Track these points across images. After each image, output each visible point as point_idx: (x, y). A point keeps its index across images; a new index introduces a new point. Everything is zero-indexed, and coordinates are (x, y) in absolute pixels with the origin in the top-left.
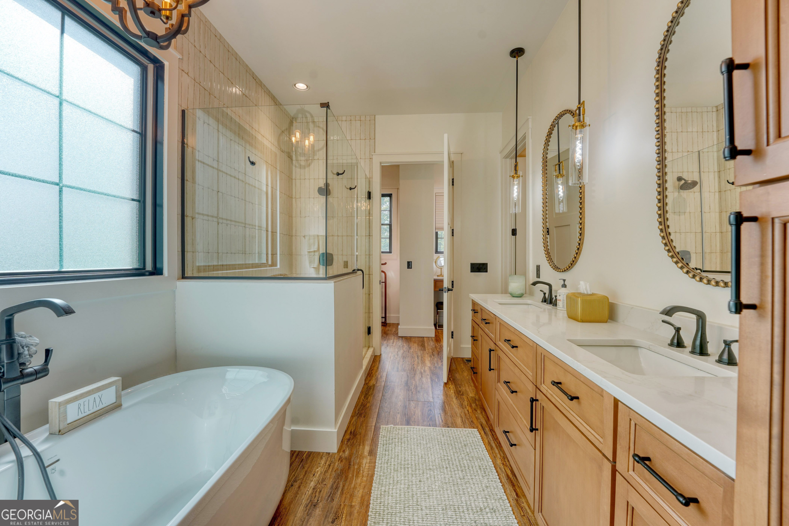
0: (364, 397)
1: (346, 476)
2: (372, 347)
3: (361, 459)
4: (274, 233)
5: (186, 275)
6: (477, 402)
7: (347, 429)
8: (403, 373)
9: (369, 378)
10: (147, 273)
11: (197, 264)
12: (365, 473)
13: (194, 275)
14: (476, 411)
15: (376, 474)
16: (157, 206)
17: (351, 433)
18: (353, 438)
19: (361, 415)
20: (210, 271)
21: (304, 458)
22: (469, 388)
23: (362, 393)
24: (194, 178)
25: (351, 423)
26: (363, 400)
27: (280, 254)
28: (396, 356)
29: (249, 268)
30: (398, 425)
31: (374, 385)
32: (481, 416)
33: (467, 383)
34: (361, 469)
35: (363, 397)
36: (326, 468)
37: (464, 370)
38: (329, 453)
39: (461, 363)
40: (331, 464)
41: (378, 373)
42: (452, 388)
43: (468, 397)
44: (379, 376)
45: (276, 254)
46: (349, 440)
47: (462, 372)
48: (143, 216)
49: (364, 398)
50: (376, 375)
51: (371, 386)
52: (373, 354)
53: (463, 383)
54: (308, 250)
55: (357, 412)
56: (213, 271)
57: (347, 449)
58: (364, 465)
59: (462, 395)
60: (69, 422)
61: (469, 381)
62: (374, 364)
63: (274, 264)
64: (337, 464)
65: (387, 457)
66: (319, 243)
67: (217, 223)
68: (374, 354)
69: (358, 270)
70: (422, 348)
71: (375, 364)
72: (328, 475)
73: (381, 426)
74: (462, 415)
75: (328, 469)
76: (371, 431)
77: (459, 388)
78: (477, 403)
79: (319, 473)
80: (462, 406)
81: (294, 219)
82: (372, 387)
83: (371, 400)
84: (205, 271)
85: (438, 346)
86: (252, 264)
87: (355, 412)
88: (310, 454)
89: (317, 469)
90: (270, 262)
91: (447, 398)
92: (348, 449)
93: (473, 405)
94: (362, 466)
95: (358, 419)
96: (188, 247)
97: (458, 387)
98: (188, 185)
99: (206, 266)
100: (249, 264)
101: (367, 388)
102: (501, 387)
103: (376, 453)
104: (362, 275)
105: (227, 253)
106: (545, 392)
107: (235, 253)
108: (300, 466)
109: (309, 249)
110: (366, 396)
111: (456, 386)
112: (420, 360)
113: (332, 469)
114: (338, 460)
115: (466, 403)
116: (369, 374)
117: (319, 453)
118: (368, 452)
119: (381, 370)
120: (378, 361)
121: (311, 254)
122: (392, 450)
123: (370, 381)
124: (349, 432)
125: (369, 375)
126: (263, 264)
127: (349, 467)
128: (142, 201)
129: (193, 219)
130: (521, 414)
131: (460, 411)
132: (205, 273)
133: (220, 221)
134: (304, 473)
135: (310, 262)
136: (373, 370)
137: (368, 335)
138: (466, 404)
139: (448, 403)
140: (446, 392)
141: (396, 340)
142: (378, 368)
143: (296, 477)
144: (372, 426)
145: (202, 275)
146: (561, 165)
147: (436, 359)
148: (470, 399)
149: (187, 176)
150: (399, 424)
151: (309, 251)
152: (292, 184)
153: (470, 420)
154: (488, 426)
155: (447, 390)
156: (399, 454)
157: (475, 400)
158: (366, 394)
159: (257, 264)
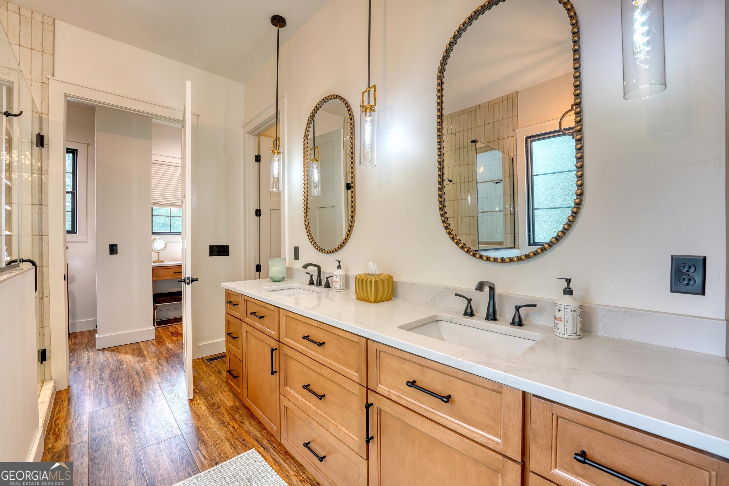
2: (51, 379)
6: (239, 411)
8: (119, 406)
9: (52, 438)
14: (243, 423)
22: (223, 395)
28: (100, 382)
31: (67, 445)
32: (251, 428)
33: (219, 390)
37: (209, 374)
39: (202, 366)
41: (70, 421)
42: (202, 403)
43: (227, 408)
44: (74, 426)
47: (208, 377)
50: (67, 427)
52: (54, 391)
53: (214, 392)
59: (219, 407)
61: (220, 386)
62: (58, 407)
68: (56, 390)
69: (23, 262)
70: (141, 359)
71: (61, 407)
74: (228, 437)
77: (211, 400)
78: (241, 412)
80: (224, 424)
85: (163, 350)
91: (199, 420)
93: (237, 417)
97: (209, 400)
102: (291, 391)
104: (34, 269)
106: (386, 394)
111: (205, 398)
112: (143, 378)
115: (227, 417)
116: (51, 429)
119: (75, 415)
120: (66, 399)
123: (55, 441)
125: (52, 431)
130: (334, 419)
131: (224, 432)
136: (57, 419)
137: (42, 363)
138: (228, 419)
139: (203, 427)
140: (195, 413)
141: (93, 356)
142: (68, 412)
146: (316, 150)
147: (166, 369)
148: (230, 410)
153: (240, 440)
154: (264, 437)
155: (196, 409)
157: (235, 409)
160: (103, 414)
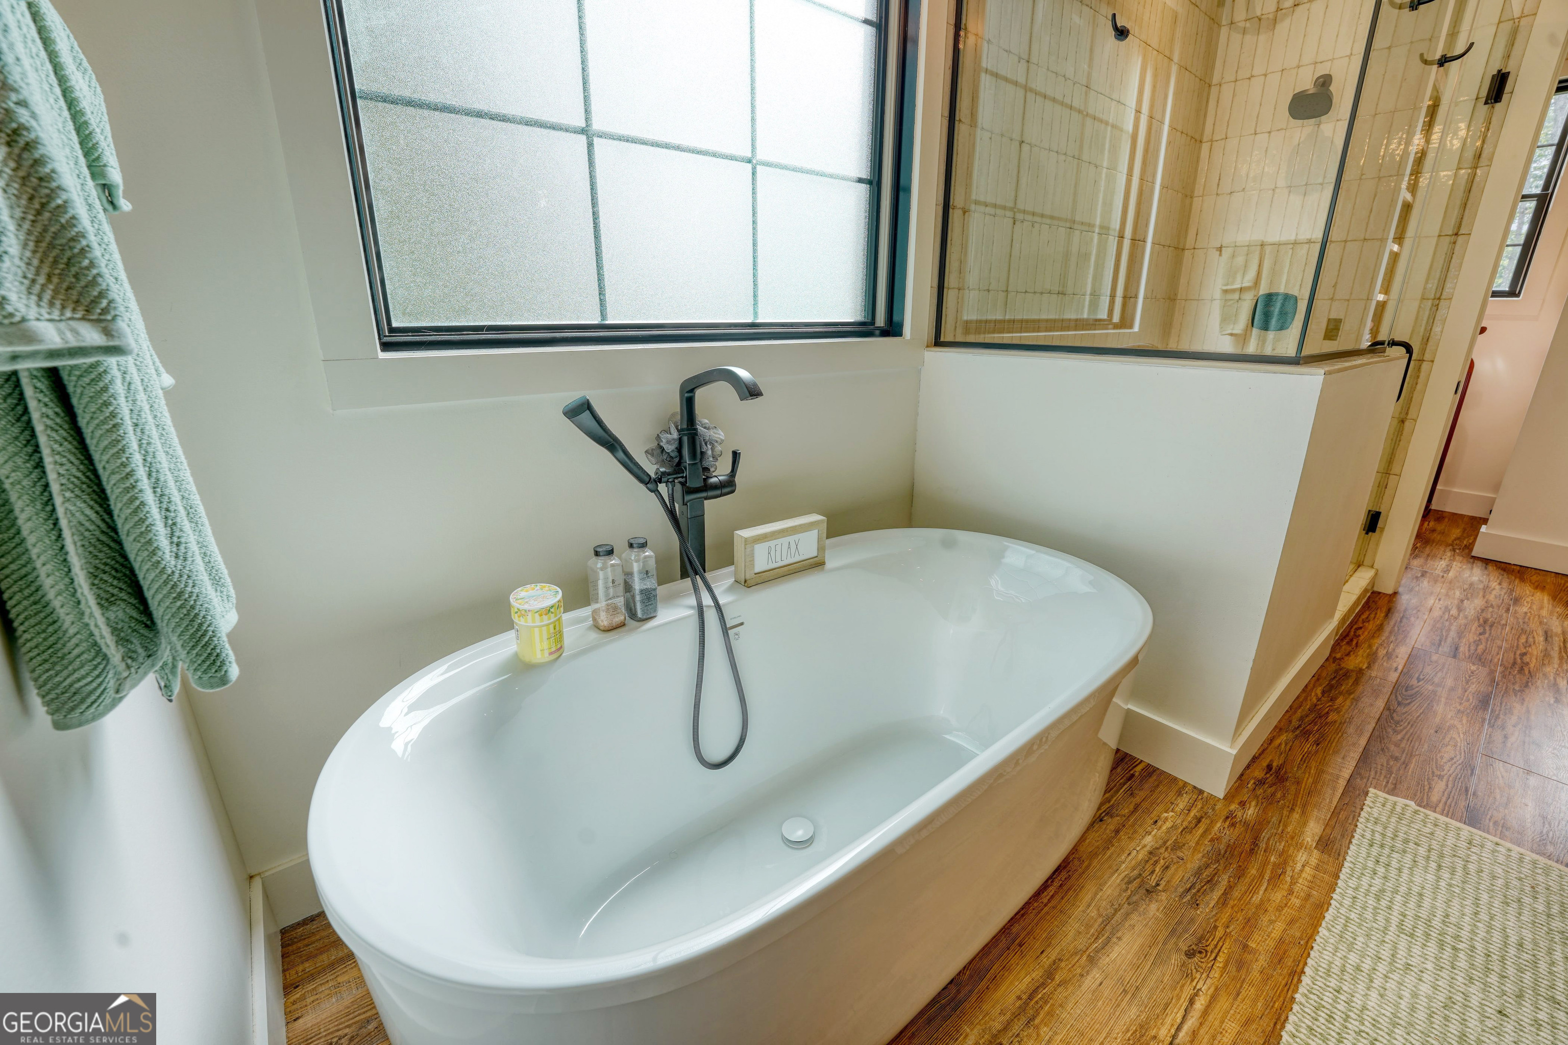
0: (1323, 693)
1: (1240, 866)
2: (1372, 567)
3: (1292, 848)
4: (1138, 241)
5: (942, 339)
7: (1260, 755)
8: (1473, 668)
9: (1345, 648)
10: (877, 332)
11: (965, 318)
12: (1301, 886)
13: (957, 340)
15: (1333, 906)
16: (900, 189)
17: (1269, 767)
18: (1274, 784)
19: (1306, 734)
20: (989, 333)
21: (1137, 774)
23: (1318, 679)
24: (973, 115)
25: (1272, 745)
26: (1319, 700)
27: (1145, 298)
28: (1454, 612)
29: (1069, 330)
30: (1435, 812)
31: (1360, 672)
34: (1289, 872)
35: (1319, 691)
36: (1190, 822)
38: (1201, 792)
40: (1202, 817)
41: (1377, 642)
44: (1382, 652)
45: (1136, 297)
46: (1261, 782)
48: (875, 214)
49: (1323, 696)
50: (1370, 646)
51: (1348, 671)
52: (1369, 588)
54: (1225, 285)
55: (1293, 723)
56: (993, 332)
57: (1253, 803)
58: (1298, 867)
60: (757, 570)
62: (1367, 613)
63: (1126, 322)
64: (1219, 825)
65: (1378, 881)
66: (1260, 265)
67: (1011, 221)
68: (1373, 587)
69: (1393, 343)
71: (1372, 616)
72: (1192, 839)
73: (1372, 790)
75: (1193, 825)
76: (1334, 789)
79: (1169, 824)
81: (1197, 202)
82: (1354, 675)
83: (1346, 707)
84: (978, 331)
86: (1076, 320)
87: (1290, 721)
88: (1151, 771)
89: (1166, 812)
90: (1116, 318)
92: (1256, 806)
94: (1291, 864)
95: (1297, 742)
96: (951, 279)
98: (962, 130)
99: (980, 321)
100: (1070, 320)
101: (1336, 671)
103: (1342, 853)
104: (1406, 360)
105: (1026, 292)
107: (1042, 293)
108: (1126, 786)
109: (1227, 284)
110: (1330, 691)
113: (1205, 832)
114: (1223, 818)
116: (1347, 635)
117: (1175, 780)
118: (1317, 838)
119: (1388, 637)
120: (1384, 610)
121: (1229, 296)
122: (1400, 870)
123: (1348, 654)
124: (1265, 764)
125: (1348, 638)
126: (1100, 320)
127: (1252, 850)
128: (874, 183)
129: (964, 213)
132: (977, 336)
133: (1020, 216)
134: (1132, 807)
135: (1225, 319)
136: (1361, 628)
137: (1367, 533)
141: (1459, 565)
142: (1380, 628)
143: (1112, 806)
144: (1338, 777)
145: (971, 339)
149: (960, 111)
150: (1438, 809)
151: (1225, 288)
152: (1207, 102)
156: (1428, 893)
158: (1331, 687)
159: (1087, 320)
160: (1436, 662)
